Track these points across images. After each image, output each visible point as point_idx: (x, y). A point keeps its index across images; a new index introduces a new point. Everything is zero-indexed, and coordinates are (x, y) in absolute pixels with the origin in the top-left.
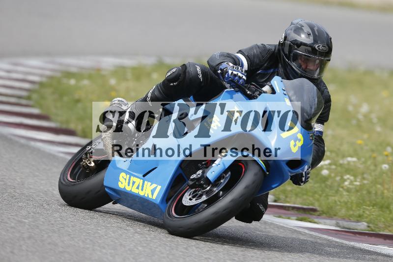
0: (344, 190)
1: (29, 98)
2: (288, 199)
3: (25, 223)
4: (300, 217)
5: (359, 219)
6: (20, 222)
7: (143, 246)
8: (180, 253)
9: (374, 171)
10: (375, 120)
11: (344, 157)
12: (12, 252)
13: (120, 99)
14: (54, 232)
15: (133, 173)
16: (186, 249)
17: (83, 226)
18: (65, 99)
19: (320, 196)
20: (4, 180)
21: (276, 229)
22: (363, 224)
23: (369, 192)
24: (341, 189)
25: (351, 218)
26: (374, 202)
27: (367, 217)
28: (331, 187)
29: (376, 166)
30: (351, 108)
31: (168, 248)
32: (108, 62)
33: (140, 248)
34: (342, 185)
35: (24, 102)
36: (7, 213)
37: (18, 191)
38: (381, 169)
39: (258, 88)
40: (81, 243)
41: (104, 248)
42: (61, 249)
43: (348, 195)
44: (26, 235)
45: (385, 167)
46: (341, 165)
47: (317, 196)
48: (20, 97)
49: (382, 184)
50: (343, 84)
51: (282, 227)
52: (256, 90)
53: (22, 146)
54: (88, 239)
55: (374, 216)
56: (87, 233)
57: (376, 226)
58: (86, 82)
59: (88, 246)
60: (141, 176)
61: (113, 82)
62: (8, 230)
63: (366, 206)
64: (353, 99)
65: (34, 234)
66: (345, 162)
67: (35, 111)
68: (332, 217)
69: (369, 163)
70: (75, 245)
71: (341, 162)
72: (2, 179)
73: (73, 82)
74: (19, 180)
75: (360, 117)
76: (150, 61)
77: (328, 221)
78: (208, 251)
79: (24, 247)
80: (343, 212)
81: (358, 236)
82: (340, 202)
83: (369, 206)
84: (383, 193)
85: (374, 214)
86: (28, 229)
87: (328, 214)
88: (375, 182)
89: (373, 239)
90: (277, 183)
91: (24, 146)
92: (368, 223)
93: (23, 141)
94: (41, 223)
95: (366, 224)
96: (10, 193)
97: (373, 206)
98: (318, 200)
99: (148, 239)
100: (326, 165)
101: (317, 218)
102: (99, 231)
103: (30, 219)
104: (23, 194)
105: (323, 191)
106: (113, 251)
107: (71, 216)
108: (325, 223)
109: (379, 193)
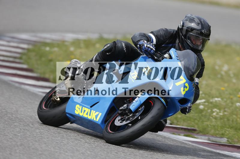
0: (213, 118)
1: (20, 58)
2: (179, 123)
3: (18, 136)
4: (186, 134)
5: (222, 136)
6: (15, 135)
7: (90, 151)
8: (113, 156)
9: (231, 106)
10: (232, 75)
11: (213, 97)
12: (10, 154)
13: (76, 60)
14: (36, 141)
15: (84, 105)
16: (116, 153)
17: (53, 138)
18: (43, 59)
19: (199, 121)
20: (6, 109)
21: (171, 141)
22: (225, 139)
23: (228, 120)
24: (211, 118)
25: (217, 136)
26: (231, 126)
27: (227, 135)
28: (205, 116)
29: (232, 103)
30: (217, 68)
31: (105, 152)
32: (70, 37)
33: (89, 152)
34: (212, 115)
35: (17, 60)
36: (7, 129)
37: (14, 116)
38: (236, 105)
39: (162, 55)
40: (52, 149)
41: (67, 152)
42: (40, 152)
43: (215, 121)
44: (19, 144)
45: (238, 105)
46: (211, 103)
47: (196, 121)
48: (15, 58)
49: (236, 115)
50: (212, 52)
51: (175, 140)
52: (160, 57)
53: (17, 88)
54: (57, 146)
55: (232, 135)
56: (56, 143)
57: (233, 141)
58: (56, 49)
59: (57, 150)
60: (89, 107)
61: (72, 49)
62: (8, 140)
63: (226, 128)
64: (219, 62)
65: (24, 142)
66: (214, 101)
67: (25, 66)
68: (205, 135)
69: (228, 102)
70: (49, 150)
71: (211, 100)
72: (5, 108)
73: (48, 49)
74: (15, 109)
75: (223, 73)
76: (94, 36)
77: (203, 137)
78: (130, 154)
79: (18, 151)
80: (212, 131)
81: (221, 146)
82: (210, 125)
83: (228, 128)
84: (237, 120)
85: (231, 133)
86: (20, 140)
87: (203, 132)
88: (232, 113)
89: (231, 149)
90: (172, 113)
91: (18, 88)
92: (227, 138)
93: (17, 85)
94: (28, 136)
95: (226, 139)
96: (9, 117)
97: (230, 128)
98: (197, 124)
99: (93, 147)
100: (202, 102)
101: (196, 135)
102: (64, 142)
103: (21, 134)
104: (17, 117)
105: (200, 118)
106: (72, 154)
107: (46, 132)
108: (201, 138)
109: (235, 120)
